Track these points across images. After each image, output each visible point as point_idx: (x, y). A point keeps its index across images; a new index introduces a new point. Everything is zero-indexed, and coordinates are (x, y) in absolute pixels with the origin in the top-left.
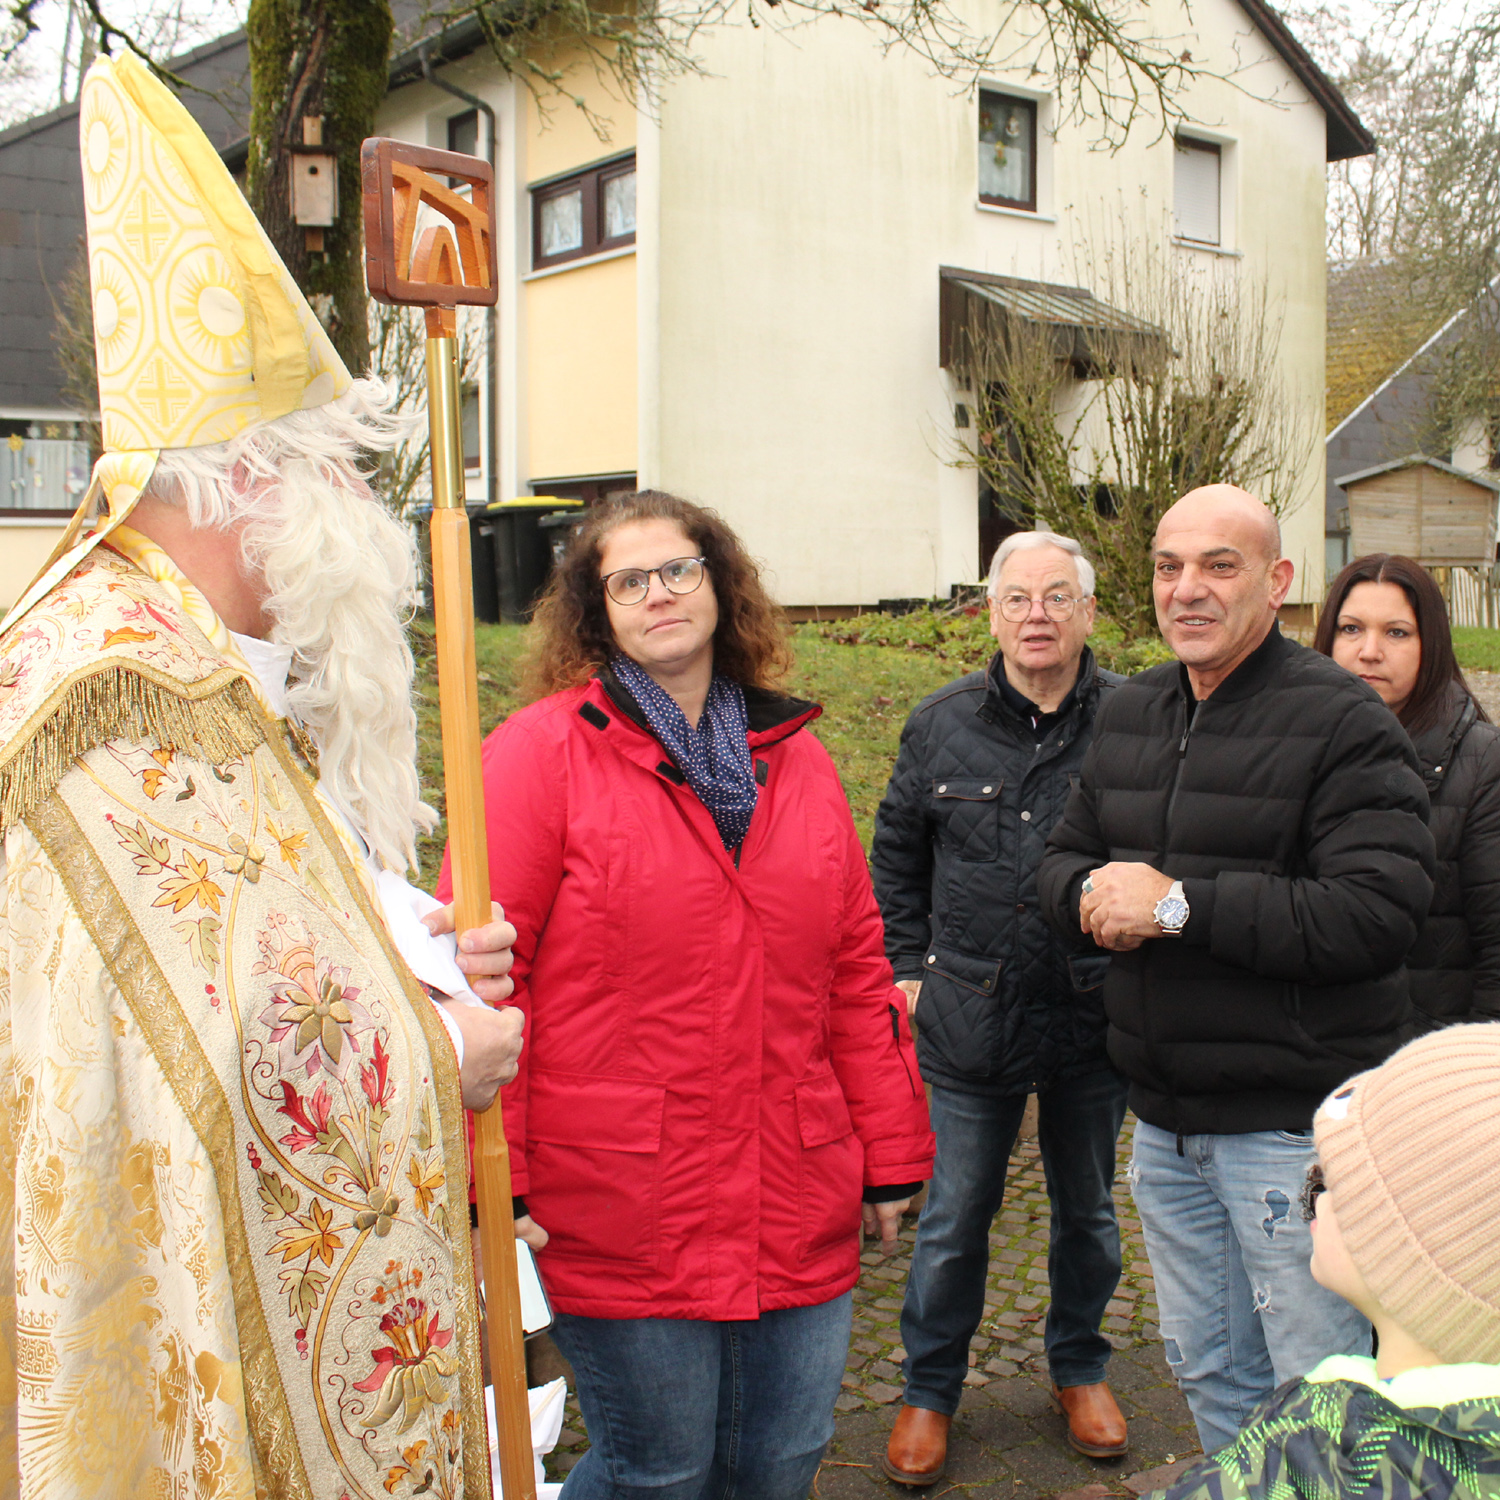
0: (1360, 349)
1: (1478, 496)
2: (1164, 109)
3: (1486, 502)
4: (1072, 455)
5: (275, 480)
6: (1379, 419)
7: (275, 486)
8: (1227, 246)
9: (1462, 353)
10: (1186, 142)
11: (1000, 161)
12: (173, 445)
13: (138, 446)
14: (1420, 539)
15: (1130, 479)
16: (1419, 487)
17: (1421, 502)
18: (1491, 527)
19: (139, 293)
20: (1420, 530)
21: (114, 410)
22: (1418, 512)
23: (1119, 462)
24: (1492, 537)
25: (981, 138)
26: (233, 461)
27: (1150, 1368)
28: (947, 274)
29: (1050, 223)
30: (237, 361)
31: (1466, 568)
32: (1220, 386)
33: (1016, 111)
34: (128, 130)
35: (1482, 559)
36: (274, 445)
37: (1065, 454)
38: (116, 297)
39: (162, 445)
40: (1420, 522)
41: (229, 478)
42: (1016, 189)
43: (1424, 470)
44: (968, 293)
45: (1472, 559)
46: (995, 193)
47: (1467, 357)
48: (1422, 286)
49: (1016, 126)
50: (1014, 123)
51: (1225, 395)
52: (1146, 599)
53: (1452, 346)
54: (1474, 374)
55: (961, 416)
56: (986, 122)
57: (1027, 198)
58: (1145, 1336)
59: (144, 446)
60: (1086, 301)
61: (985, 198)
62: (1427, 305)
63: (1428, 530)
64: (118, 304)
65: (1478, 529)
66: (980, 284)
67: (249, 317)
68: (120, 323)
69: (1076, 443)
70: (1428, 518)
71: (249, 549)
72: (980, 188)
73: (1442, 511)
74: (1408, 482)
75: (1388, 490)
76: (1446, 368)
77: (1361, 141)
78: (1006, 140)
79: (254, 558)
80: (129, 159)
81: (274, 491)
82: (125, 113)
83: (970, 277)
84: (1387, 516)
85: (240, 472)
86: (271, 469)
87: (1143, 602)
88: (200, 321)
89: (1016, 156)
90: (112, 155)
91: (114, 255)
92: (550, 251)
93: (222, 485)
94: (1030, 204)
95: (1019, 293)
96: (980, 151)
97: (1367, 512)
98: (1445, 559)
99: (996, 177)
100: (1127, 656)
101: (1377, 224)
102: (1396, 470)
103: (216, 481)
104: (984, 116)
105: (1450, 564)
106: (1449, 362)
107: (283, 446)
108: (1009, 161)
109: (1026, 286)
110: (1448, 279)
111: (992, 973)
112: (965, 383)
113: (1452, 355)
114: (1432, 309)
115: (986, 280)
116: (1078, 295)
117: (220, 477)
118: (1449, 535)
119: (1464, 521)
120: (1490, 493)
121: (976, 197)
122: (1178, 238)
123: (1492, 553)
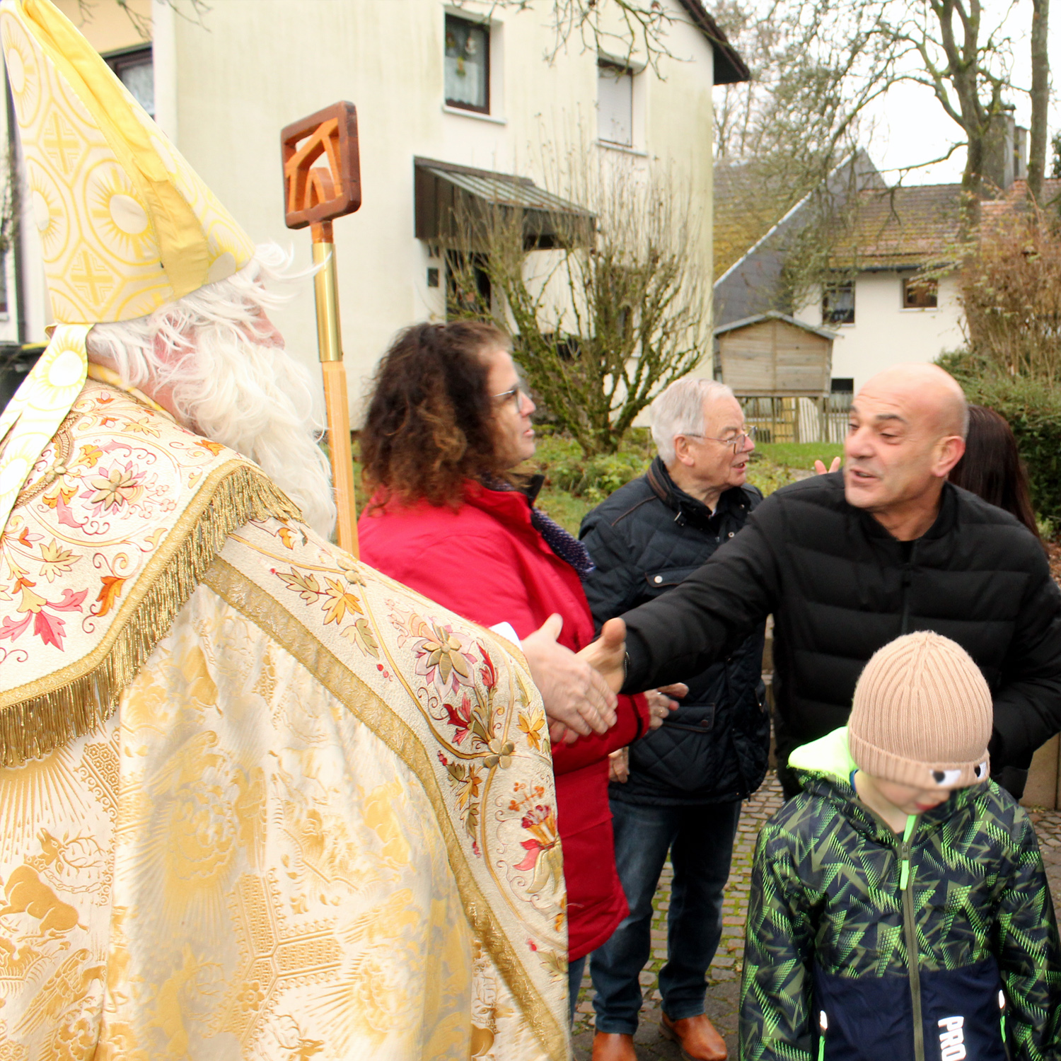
0: (723, 230)
1: (818, 343)
2: (648, 46)
3: (824, 348)
4: (540, 312)
5: (189, 350)
6: (747, 284)
7: (190, 355)
8: (639, 147)
9: (809, 235)
10: (606, 64)
11: (461, 73)
12: (104, 319)
13: (77, 320)
14: (775, 376)
15: (589, 331)
16: (774, 338)
17: (775, 348)
18: (828, 367)
19: (63, 197)
20: (774, 369)
21: (56, 291)
22: (773, 355)
23: (578, 317)
24: (828, 374)
25: (447, 54)
26: (153, 334)
27: (725, 1000)
28: (420, 163)
29: (501, 125)
30: (147, 254)
31: (810, 398)
32: (655, 260)
33: (473, 33)
34: (36, 60)
35: (821, 391)
36: (186, 318)
37: (534, 310)
38: (46, 199)
39: (97, 320)
40: (775, 363)
41: (152, 347)
42: (474, 97)
43: (778, 323)
44: (437, 179)
45: (814, 391)
46: (456, 98)
47: (813, 238)
48: (775, 183)
49: (473, 45)
50: (471, 43)
51: (659, 265)
52: (602, 423)
53: (801, 228)
54: (819, 251)
55: (433, 277)
56: (450, 40)
57: (482, 104)
58: (714, 978)
59: (83, 321)
60: (530, 188)
61: (450, 102)
62: (779, 198)
63: (781, 369)
64: (48, 204)
65: (818, 368)
66: (447, 172)
67: (152, 217)
68: (51, 220)
69: (541, 302)
70: (781, 360)
71: (181, 404)
72: (446, 91)
73: (791, 354)
74: (765, 332)
75: (750, 338)
76: (797, 246)
77: (739, 71)
78: (465, 56)
79: (186, 411)
80: (41, 85)
81: (190, 359)
82: (32, 45)
83: (439, 166)
84: (749, 358)
85: (159, 343)
86: (184, 342)
87: (599, 426)
88: (113, 222)
89: (473, 69)
90: (27, 80)
91: (40, 164)
93: (147, 352)
94: (485, 109)
95: (498, 184)
96: (446, 64)
97: (735, 355)
98: (794, 391)
99: (458, 85)
100: (595, 468)
101: (729, 132)
102: (758, 323)
103: (142, 349)
104: (449, 36)
105: (797, 394)
106: (799, 241)
107: (195, 317)
108: (468, 73)
109: (482, 175)
110: (795, 178)
111: (709, 714)
112: (434, 252)
113: (802, 237)
114: (783, 201)
115: (451, 169)
116: (525, 183)
117: (145, 345)
118: (796, 373)
119: (808, 362)
120: (827, 341)
121: (443, 101)
122: (601, 140)
123: (828, 386)
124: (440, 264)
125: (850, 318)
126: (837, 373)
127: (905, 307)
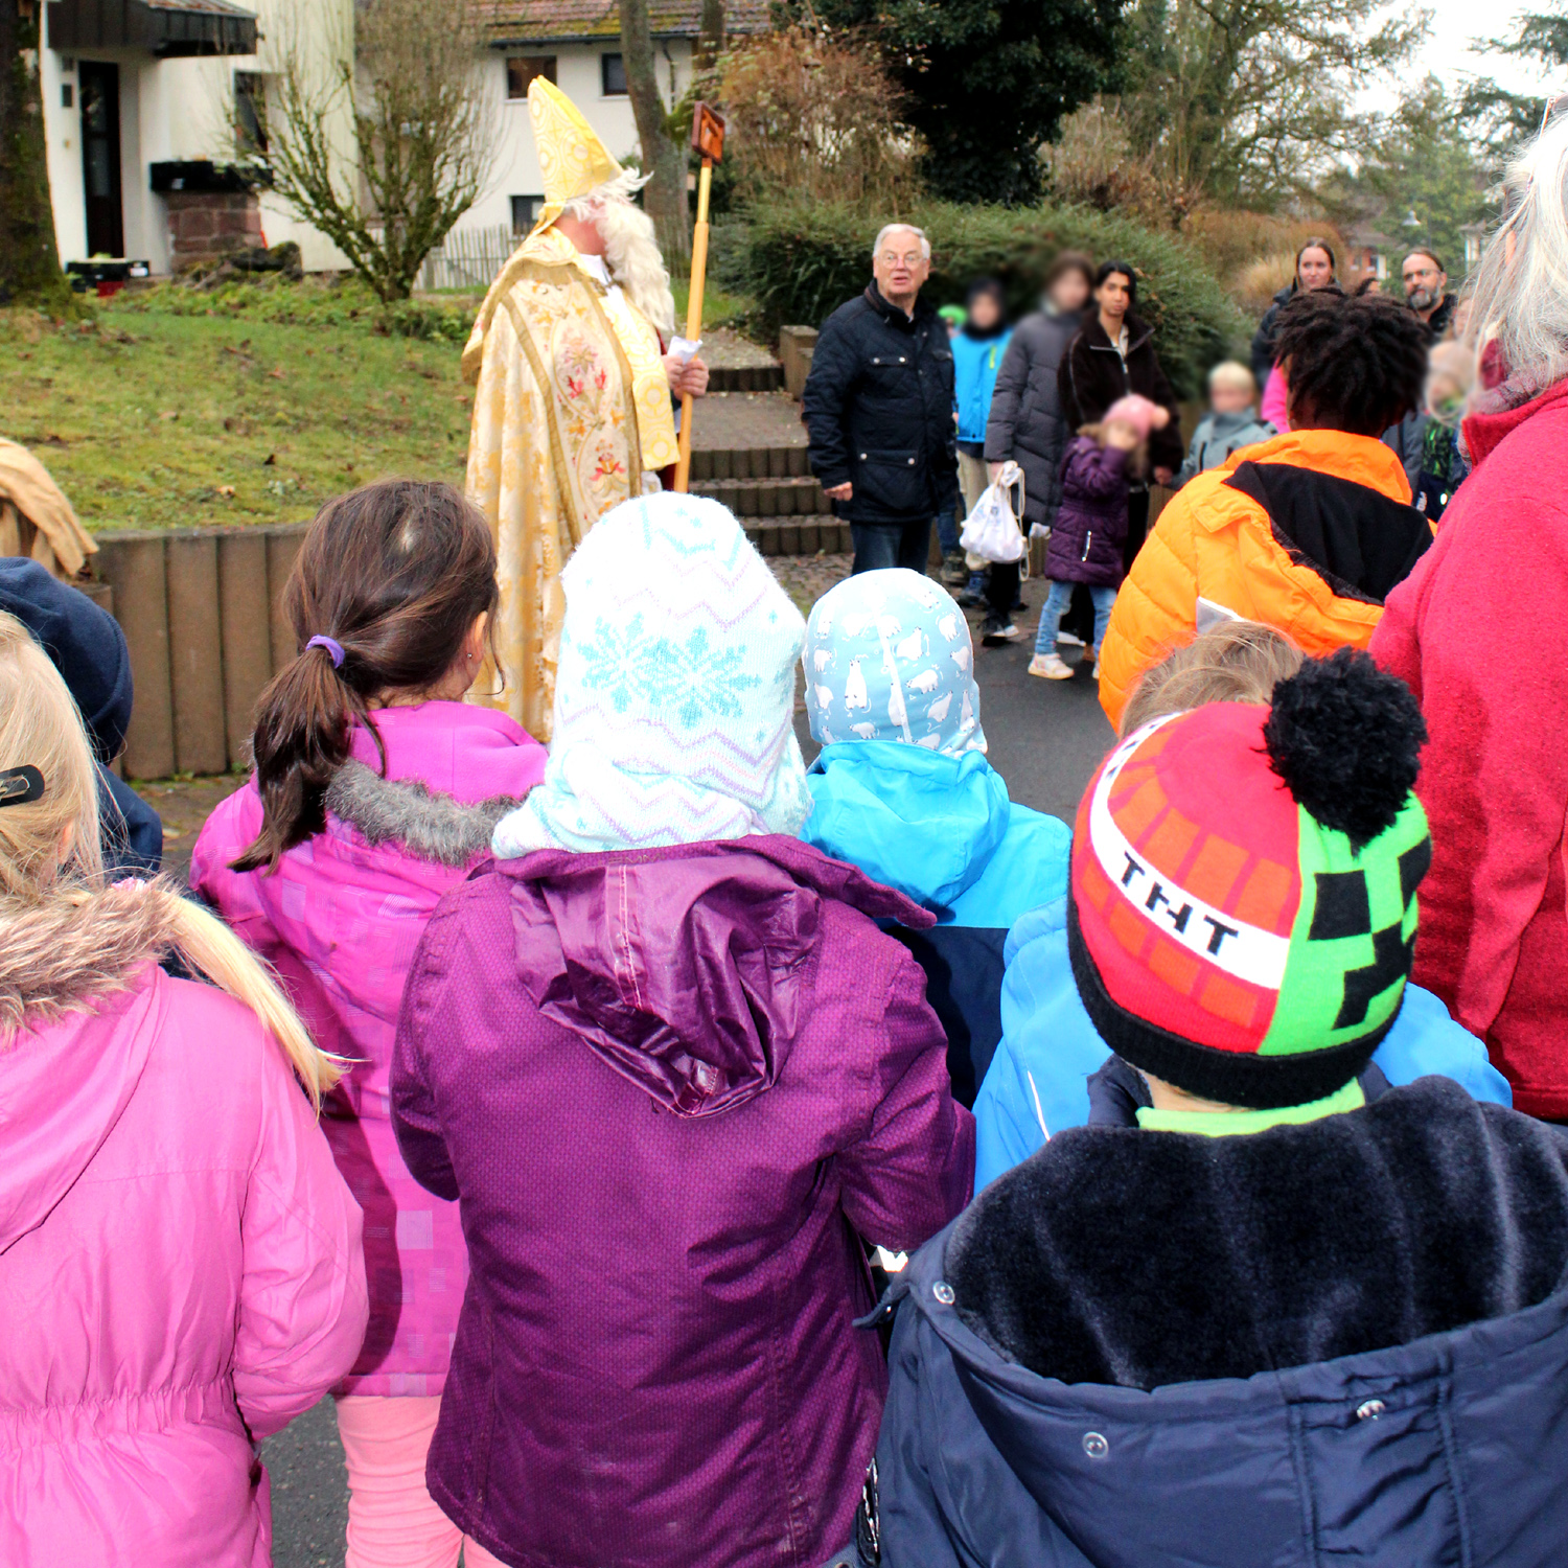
7: (604, 206)
26: (590, 199)
30: (587, 167)
39: (567, 198)
41: (589, 205)
55: (66, 96)
71: (599, 229)
79: (601, 232)
85: (593, 202)
103: (585, 206)
107: (605, 193)
112: (66, 64)
124: (73, 79)
127: (511, 97)
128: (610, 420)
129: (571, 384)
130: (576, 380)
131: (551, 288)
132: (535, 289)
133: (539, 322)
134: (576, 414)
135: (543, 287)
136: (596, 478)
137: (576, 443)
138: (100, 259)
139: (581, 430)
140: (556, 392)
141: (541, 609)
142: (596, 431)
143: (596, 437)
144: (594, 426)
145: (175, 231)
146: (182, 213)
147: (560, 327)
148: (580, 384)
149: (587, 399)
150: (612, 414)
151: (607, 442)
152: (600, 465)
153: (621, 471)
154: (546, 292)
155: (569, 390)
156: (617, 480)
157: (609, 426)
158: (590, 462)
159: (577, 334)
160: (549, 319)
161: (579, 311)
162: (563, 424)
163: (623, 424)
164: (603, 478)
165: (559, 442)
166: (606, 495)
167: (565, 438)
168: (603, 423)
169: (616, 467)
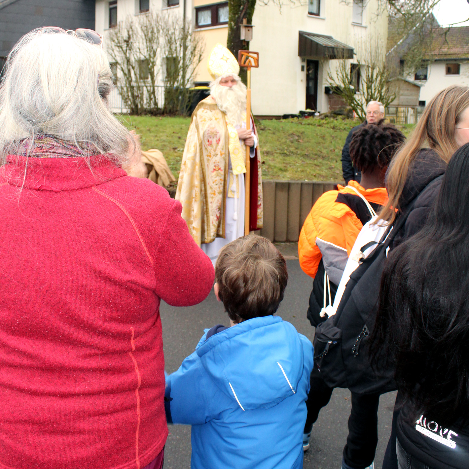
1: (415, 88)
3: (417, 90)
8: (364, 24)
11: (312, 3)
18: (418, 97)
20: (399, 97)
24: (418, 99)
28: (301, 33)
29: (323, 19)
31: (412, 108)
35: (416, 105)
40: (399, 95)
42: (315, 11)
43: (401, 81)
44: (306, 38)
45: (413, 106)
46: (311, 12)
54: (419, 56)
55: (303, 68)
57: (317, 13)
60: (332, 39)
61: (309, 13)
63: (401, 97)
65: (415, 97)
66: (308, 35)
70: (401, 94)
72: (308, 10)
73: (406, 92)
75: (391, 86)
83: (306, 34)
92: (200, 24)
94: (318, 14)
98: (406, 105)
99: (311, 7)
102: (394, 81)
105: (408, 107)
108: (314, 3)
109: (318, 36)
112: (303, 60)
116: (329, 38)
118: (408, 99)
119: (411, 95)
120: (418, 87)
121: (307, 13)
122: (353, 23)
123: (418, 104)
124: (305, 64)
125: (425, 78)
126: (421, 99)
127: (447, 74)
128: (219, 154)
129: (208, 141)
130: (210, 140)
131: (209, 111)
132: (203, 111)
133: (202, 121)
134: (209, 151)
135: (206, 111)
136: (213, 172)
137: (208, 160)
138: (308, 110)
139: (210, 156)
140: (203, 143)
141: (193, 211)
142: (214, 157)
143: (214, 159)
144: (214, 155)
145: (330, 104)
146: (332, 100)
147: (208, 123)
148: (211, 142)
149: (212, 147)
150: (221, 152)
151: (217, 161)
152: (214, 168)
153: (221, 170)
154: (206, 112)
155: (207, 143)
156: (219, 173)
157: (219, 156)
158: (212, 167)
159: (213, 126)
160: (205, 120)
161: (216, 119)
162: (205, 153)
163: (223, 156)
164: (215, 172)
165: (203, 159)
166: (215, 178)
167: (205, 158)
168: (217, 155)
169: (220, 169)
